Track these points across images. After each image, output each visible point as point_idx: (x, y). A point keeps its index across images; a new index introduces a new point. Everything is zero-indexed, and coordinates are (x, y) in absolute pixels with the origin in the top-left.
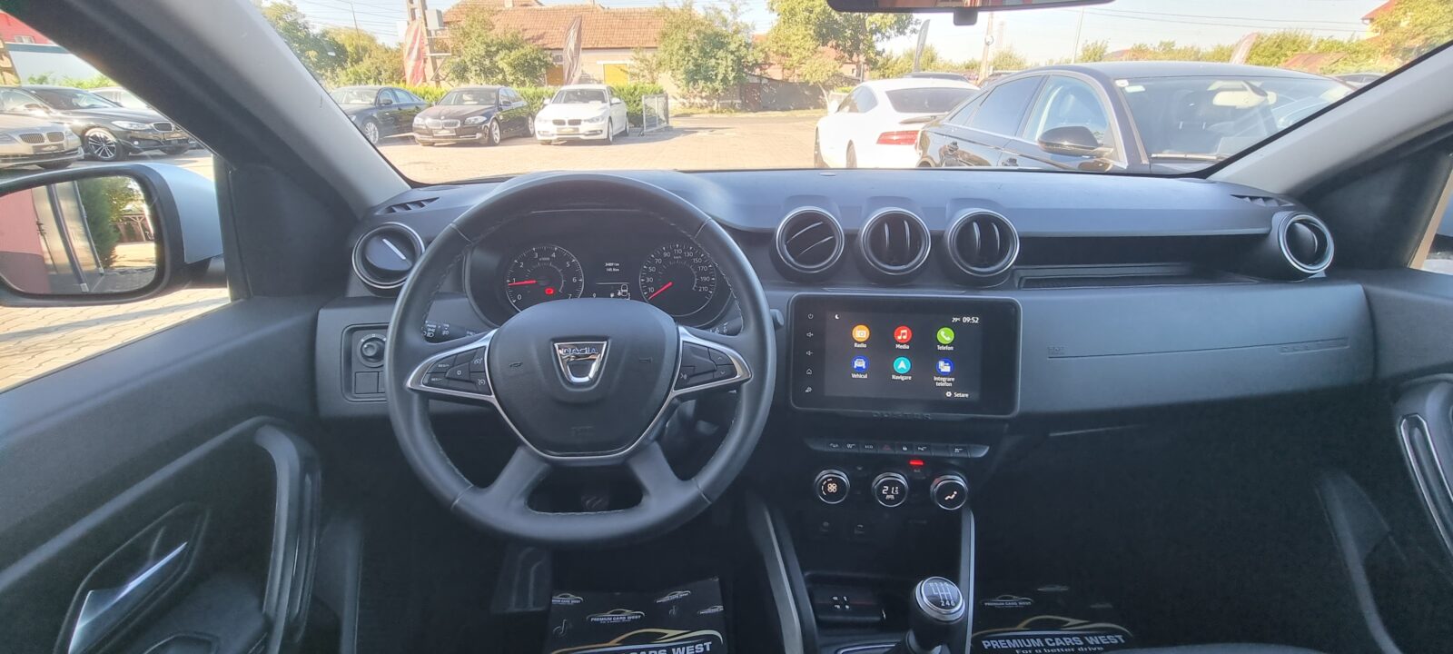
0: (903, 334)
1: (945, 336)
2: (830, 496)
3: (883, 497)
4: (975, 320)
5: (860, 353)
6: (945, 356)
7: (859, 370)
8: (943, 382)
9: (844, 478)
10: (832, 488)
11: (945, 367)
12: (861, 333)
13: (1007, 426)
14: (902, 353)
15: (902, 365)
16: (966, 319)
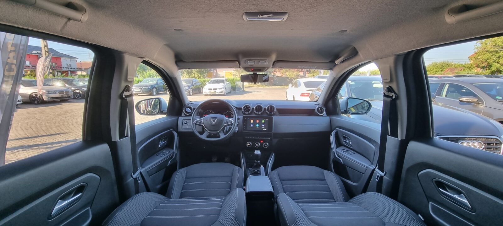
0: (258, 121)
1: (263, 121)
2: (249, 146)
3: (256, 146)
4: (267, 119)
5: (252, 124)
6: (263, 124)
7: (252, 126)
8: (263, 128)
9: (251, 144)
10: (249, 145)
11: (263, 126)
12: (252, 121)
13: (272, 134)
14: (258, 124)
15: (257, 125)
16: (266, 119)
